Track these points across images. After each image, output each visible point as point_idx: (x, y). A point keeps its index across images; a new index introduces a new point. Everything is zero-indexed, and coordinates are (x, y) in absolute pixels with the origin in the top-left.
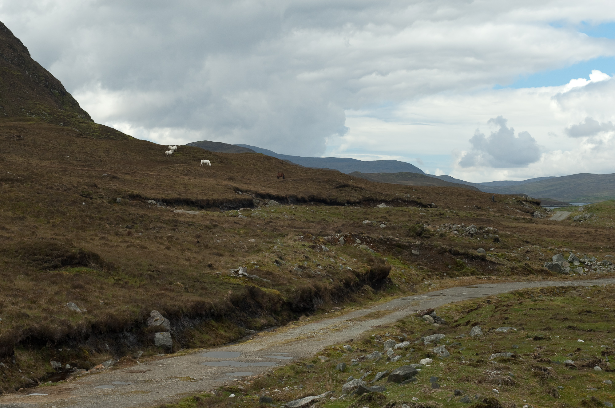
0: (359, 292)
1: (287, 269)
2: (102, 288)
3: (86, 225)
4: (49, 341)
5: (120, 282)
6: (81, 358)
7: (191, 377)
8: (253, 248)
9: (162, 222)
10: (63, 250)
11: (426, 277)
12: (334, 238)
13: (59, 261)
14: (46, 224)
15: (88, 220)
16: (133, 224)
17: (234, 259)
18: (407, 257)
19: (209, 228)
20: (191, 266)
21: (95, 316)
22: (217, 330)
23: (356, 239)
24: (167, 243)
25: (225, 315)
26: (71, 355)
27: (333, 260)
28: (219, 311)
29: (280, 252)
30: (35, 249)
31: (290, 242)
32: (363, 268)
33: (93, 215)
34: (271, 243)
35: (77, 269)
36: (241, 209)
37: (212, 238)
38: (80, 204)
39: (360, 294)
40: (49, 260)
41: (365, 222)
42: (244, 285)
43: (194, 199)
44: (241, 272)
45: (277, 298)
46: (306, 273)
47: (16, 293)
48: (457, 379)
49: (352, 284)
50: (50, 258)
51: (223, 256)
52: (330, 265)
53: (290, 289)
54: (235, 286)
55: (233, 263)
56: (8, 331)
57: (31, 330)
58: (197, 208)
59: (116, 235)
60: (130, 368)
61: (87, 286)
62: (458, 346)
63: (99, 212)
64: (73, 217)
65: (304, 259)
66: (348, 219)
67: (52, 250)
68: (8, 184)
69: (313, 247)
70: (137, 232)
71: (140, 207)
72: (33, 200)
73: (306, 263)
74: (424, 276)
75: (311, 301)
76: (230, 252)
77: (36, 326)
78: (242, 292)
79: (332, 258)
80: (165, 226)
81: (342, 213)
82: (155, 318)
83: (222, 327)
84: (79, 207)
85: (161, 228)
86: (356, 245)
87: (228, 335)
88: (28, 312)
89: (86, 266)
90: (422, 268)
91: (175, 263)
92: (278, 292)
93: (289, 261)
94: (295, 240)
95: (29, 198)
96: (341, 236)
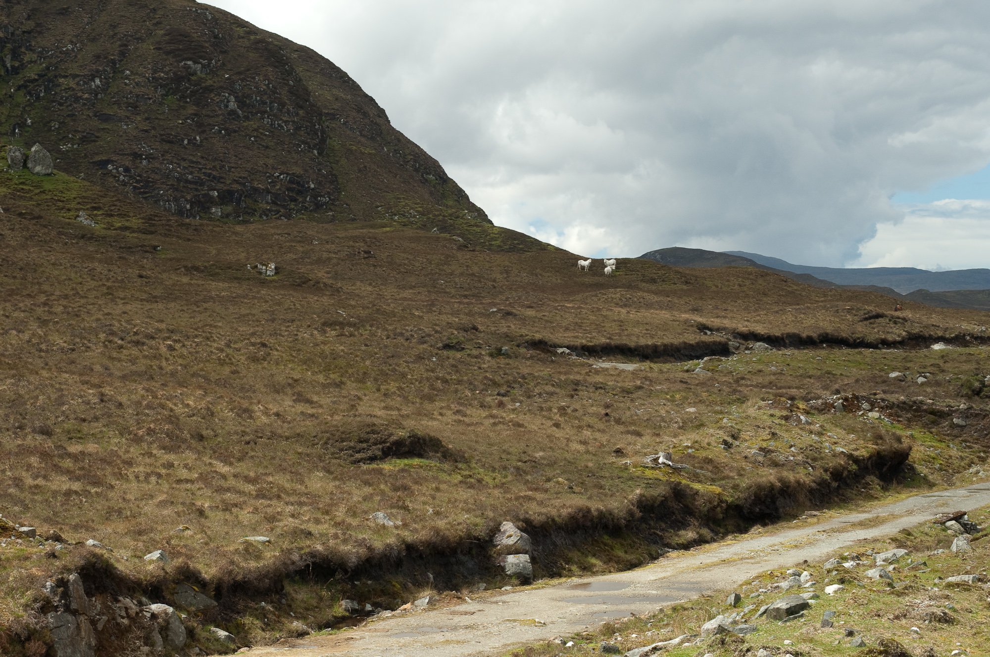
0: (857, 487)
1: (739, 453)
2: (437, 489)
3: (436, 392)
4: (339, 570)
5: (468, 480)
6: (389, 594)
7: (537, 620)
8: (691, 422)
9: (553, 385)
10: (386, 433)
11: (976, 460)
12: (826, 403)
13: (379, 449)
14: (374, 392)
15: (439, 384)
16: (509, 389)
17: (658, 440)
18: (946, 429)
19: (628, 393)
20: (587, 452)
21: (415, 531)
22: (612, 550)
23: (863, 404)
24: (557, 417)
25: (626, 526)
26: (373, 590)
27: (817, 438)
28: (615, 520)
29: (732, 427)
30: (343, 433)
31: (752, 412)
32: (864, 449)
33: (448, 377)
34: (721, 412)
35: (406, 461)
36: (705, 359)
37: (629, 408)
38: (429, 360)
39: (859, 491)
40: (364, 449)
41: (893, 375)
42: (664, 479)
43: (632, 345)
44: (661, 460)
45: (716, 499)
46: (770, 459)
47: (303, 499)
48: (864, 613)
49: (844, 475)
50: (365, 445)
51: (642, 435)
52: (811, 446)
53: (738, 485)
54: (650, 481)
55: (654, 446)
56: (274, 556)
57: (313, 555)
58: (638, 358)
59: (481, 407)
60: (453, 608)
61: (415, 487)
62: (922, 566)
63: (457, 371)
64: (417, 381)
65: (769, 437)
66: (876, 370)
67: (368, 433)
68: (336, 330)
69: (786, 418)
70: (514, 401)
71: (538, 360)
72: (357, 356)
73: (772, 443)
74: (972, 459)
75: (774, 502)
76: (655, 428)
77: (319, 547)
78: (660, 491)
79: (815, 434)
80: (558, 390)
81: (867, 359)
82: (508, 534)
83: (622, 545)
84: (427, 365)
85: (552, 394)
86: (862, 412)
87: (629, 557)
88: (312, 528)
89: (420, 456)
90: (970, 447)
91: (563, 449)
92: (718, 490)
93: (746, 441)
94: (760, 408)
95: (351, 354)
96: (839, 399)
